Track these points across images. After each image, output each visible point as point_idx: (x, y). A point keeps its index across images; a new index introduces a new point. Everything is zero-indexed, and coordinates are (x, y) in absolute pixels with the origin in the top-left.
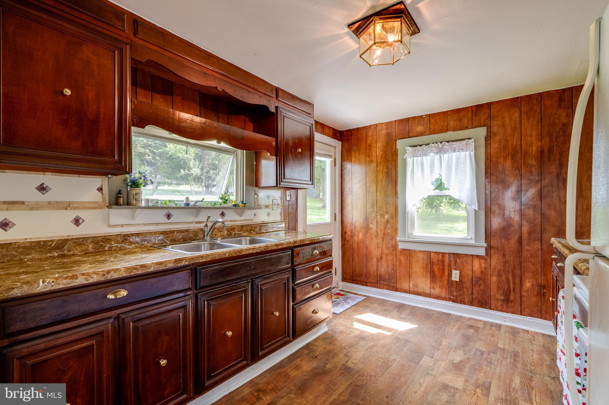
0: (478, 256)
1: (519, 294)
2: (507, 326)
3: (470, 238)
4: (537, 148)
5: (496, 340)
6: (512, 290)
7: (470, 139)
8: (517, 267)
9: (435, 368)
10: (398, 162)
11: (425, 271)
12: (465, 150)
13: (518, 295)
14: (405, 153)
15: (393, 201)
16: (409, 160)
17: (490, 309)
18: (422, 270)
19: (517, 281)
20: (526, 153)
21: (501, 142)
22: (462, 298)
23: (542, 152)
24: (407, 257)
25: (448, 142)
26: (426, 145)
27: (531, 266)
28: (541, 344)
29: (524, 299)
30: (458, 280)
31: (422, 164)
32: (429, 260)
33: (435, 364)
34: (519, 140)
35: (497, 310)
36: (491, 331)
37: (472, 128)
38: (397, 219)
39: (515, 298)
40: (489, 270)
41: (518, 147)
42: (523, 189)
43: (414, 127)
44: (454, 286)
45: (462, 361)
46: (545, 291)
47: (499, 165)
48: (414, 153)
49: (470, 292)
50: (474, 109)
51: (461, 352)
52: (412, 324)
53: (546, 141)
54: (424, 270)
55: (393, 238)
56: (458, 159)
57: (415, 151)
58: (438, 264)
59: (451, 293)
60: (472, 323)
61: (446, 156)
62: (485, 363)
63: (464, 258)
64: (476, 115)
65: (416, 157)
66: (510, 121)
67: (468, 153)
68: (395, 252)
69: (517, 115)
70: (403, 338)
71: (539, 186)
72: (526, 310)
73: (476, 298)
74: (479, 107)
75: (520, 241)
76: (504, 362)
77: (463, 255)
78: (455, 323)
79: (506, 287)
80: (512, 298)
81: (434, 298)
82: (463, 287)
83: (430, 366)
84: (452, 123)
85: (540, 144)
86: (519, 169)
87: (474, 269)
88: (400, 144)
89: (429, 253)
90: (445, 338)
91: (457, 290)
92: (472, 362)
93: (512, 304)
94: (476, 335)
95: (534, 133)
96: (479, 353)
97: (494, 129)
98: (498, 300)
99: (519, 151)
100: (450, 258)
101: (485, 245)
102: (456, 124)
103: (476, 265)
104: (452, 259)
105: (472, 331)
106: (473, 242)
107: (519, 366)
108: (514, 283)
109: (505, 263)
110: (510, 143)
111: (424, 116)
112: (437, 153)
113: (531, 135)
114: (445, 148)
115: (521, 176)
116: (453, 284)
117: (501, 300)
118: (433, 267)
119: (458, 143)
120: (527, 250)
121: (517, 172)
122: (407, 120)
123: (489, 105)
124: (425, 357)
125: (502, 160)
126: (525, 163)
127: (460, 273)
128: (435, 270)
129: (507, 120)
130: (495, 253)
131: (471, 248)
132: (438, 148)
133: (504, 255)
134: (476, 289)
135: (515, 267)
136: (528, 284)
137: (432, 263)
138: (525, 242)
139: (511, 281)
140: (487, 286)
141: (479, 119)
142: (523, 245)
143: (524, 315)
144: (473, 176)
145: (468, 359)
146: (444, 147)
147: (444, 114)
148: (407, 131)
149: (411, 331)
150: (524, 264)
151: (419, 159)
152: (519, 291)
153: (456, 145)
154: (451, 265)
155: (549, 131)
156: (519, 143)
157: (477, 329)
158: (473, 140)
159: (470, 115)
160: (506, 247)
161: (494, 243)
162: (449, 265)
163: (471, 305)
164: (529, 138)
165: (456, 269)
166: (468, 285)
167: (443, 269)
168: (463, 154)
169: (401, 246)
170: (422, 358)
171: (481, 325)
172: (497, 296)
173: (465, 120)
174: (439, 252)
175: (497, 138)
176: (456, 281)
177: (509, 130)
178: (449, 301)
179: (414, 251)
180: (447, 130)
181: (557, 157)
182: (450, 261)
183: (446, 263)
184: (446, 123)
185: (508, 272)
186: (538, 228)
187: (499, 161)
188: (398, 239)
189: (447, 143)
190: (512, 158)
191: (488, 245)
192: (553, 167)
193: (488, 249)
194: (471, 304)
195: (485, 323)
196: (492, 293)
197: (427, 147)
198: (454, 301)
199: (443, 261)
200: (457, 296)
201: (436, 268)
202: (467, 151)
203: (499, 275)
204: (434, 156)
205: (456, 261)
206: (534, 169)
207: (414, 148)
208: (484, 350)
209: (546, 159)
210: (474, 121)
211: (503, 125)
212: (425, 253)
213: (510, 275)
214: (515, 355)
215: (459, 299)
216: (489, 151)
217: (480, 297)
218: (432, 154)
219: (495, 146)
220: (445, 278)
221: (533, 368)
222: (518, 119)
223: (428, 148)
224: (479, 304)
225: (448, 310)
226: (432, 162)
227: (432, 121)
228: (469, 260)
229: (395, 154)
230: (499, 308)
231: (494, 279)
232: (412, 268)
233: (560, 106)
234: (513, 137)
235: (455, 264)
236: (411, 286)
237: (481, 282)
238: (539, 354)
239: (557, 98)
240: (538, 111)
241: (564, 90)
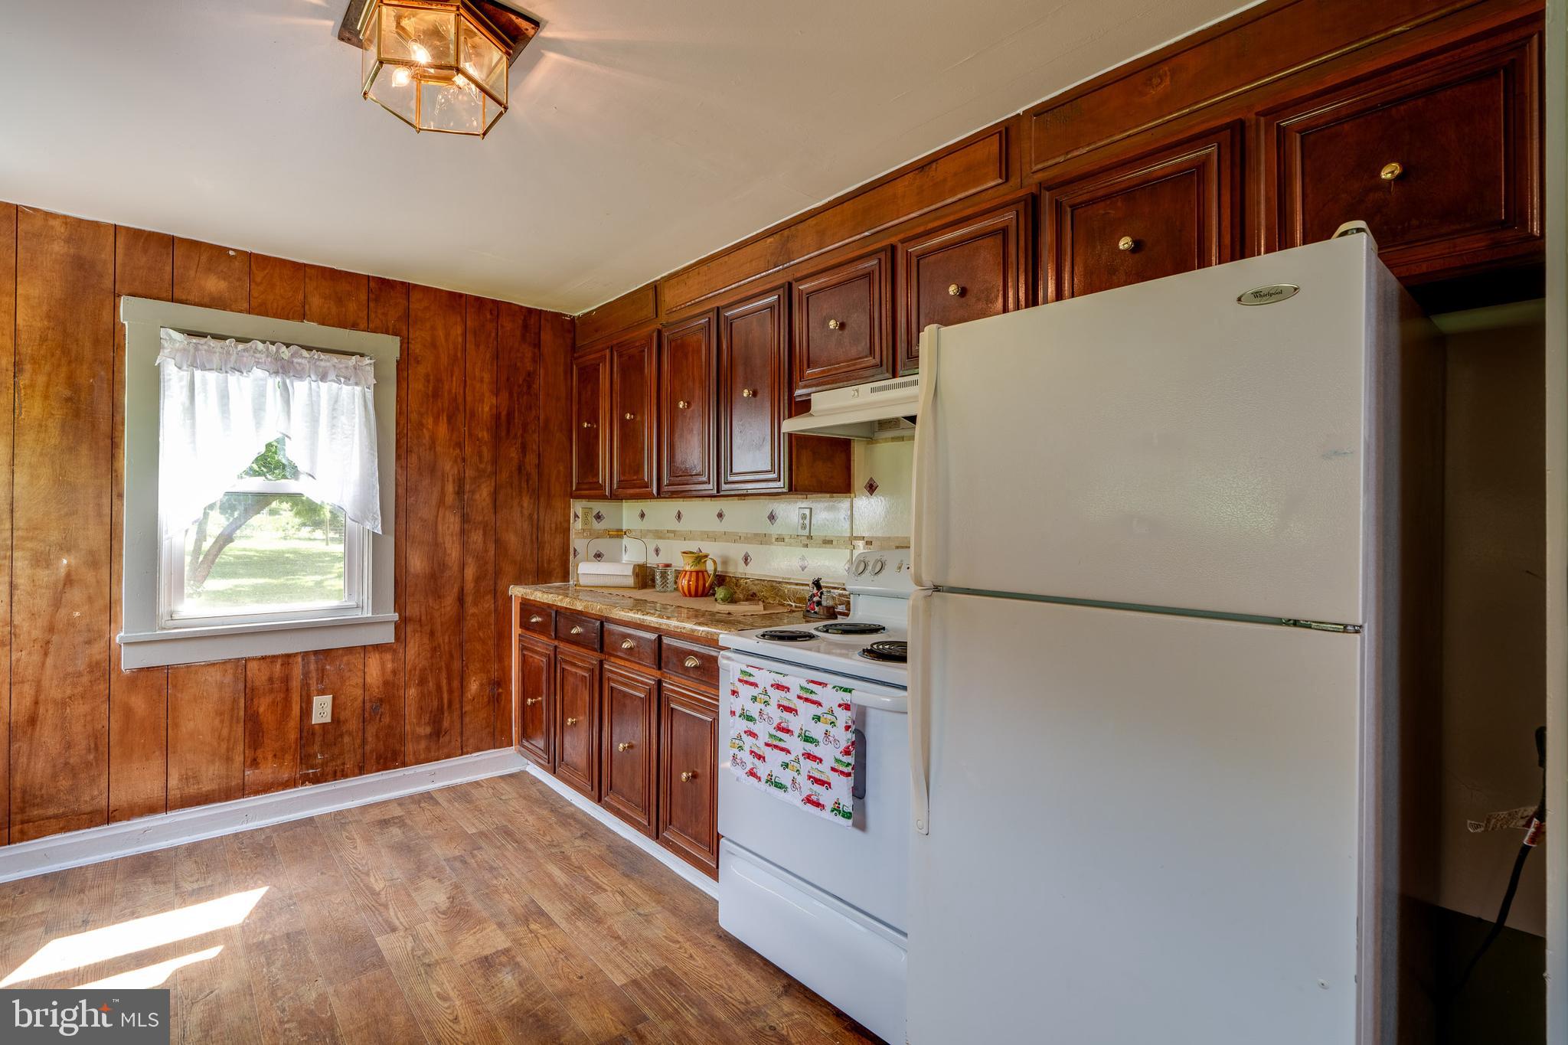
0: (378, 648)
1: (459, 712)
2: (441, 790)
3: (353, 603)
4: (491, 409)
5: (453, 824)
6: (446, 707)
7: (362, 355)
8: (455, 655)
9: (428, 945)
10: (122, 371)
11: (227, 723)
12: (352, 380)
13: (456, 714)
14: (157, 346)
15: (99, 506)
16: (174, 378)
17: (404, 765)
18: (217, 722)
19: (456, 684)
20: (473, 414)
21: (428, 381)
22: (339, 762)
23: (498, 417)
24: (159, 692)
25: (309, 349)
26: (239, 340)
27: (478, 646)
28: (514, 795)
29: (467, 719)
30: (328, 720)
31: (224, 396)
32: (241, 686)
33: (415, 938)
34: (462, 385)
35: (418, 762)
36: (427, 813)
37: (367, 330)
38: (115, 567)
39: (452, 722)
40: (402, 674)
41: (460, 400)
42: (467, 487)
43: (192, 273)
44: (318, 739)
45: (452, 898)
46: (500, 690)
47: (425, 430)
48: (195, 357)
49: (358, 741)
50: (372, 284)
51: (428, 883)
53: (505, 395)
54: (222, 721)
55: (98, 634)
56: (335, 400)
57: (196, 349)
58: (271, 691)
59: (306, 759)
60: (376, 815)
61: (301, 388)
62: (487, 876)
63: (345, 658)
64: (377, 300)
65: (204, 368)
66: (447, 340)
67: (358, 389)
68: (102, 687)
69: (459, 330)
70: (268, 937)
71: (493, 484)
72: (471, 741)
73: (371, 752)
74: (385, 284)
75: (461, 600)
76: (507, 853)
77: (340, 652)
78: (345, 834)
79: (435, 703)
80: (446, 724)
81: (257, 793)
82: (342, 735)
83: (413, 950)
84: (316, 302)
85: (494, 402)
86: (459, 445)
87: (368, 680)
88: (131, 311)
89: (241, 665)
90: (368, 874)
91: (326, 745)
92: (469, 889)
93: (447, 738)
94: (412, 834)
95: (487, 376)
96: (458, 864)
97: (416, 348)
98: (418, 738)
99: (461, 408)
100: (306, 665)
101: (396, 617)
102: (329, 308)
103: (375, 670)
104: (312, 667)
105: (395, 831)
106: (367, 614)
107: (531, 846)
108: (451, 691)
109: (434, 650)
110: (446, 387)
111: (231, 253)
112: (277, 373)
113: (482, 381)
114: (299, 364)
115: (464, 460)
116: (313, 734)
117: (426, 736)
118: (256, 702)
119: (335, 359)
120: (473, 615)
121: (458, 451)
122: (168, 242)
123: (407, 288)
124: (381, 941)
125: (430, 421)
126: (470, 435)
127: (334, 699)
128: (261, 710)
129: (441, 333)
130: (415, 631)
131: (363, 630)
132: (277, 358)
133: (432, 634)
134: (371, 731)
135: (451, 656)
136: (474, 686)
137: (250, 693)
138: (469, 599)
139: (445, 688)
140: (397, 715)
141: (385, 314)
142: (466, 606)
143: (467, 753)
144: (372, 449)
145: (456, 886)
146: (295, 360)
147: (299, 270)
148: (167, 277)
149: (265, 908)
150: (467, 646)
151: (212, 377)
152: (458, 706)
153: (328, 361)
154: (308, 685)
155: (508, 380)
156: (462, 392)
157: (400, 822)
158: (367, 361)
159: (363, 297)
160: (436, 614)
161: (413, 610)
162: (305, 685)
163: (361, 774)
164: (478, 385)
165: (322, 693)
166: (353, 725)
167: (287, 700)
168: (346, 390)
169: (130, 661)
170: (376, 945)
171: (398, 812)
172: (417, 729)
173: (352, 306)
174: (274, 657)
175: (422, 370)
176: (324, 725)
177: (444, 360)
178: (303, 784)
179: (188, 666)
180: (302, 317)
181: (519, 433)
182: (306, 675)
183: (296, 684)
184: (301, 297)
185: (440, 669)
186: (490, 568)
187: (424, 421)
188: (119, 637)
189: (305, 353)
190: (451, 419)
191: (400, 615)
192: (513, 449)
193: (401, 627)
194: (361, 770)
195: (400, 802)
196: (408, 727)
197: (241, 346)
198: (316, 780)
199: (286, 679)
200: (324, 764)
201: (263, 706)
202: (357, 384)
203: (422, 682)
204: (265, 380)
205: (323, 670)
206: (485, 450)
207: (195, 340)
208: (457, 853)
209: (503, 434)
210: (372, 316)
211: (434, 345)
212: (229, 666)
213: (444, 675)
214: (508, 833)
215: (329, 769)
216: (403, 393)
217: (381, 745)
218: (258, 373)
219: (417, 386)
220: (293, 723)
221: (548, 838)
222: (460, 339)
223: (245, 350)
224: (378, 763)
225: (302, 809)
226: (260, 396)
227: (259, 276)
228: (356, 660)
229: (113, 338)
230: (422, 756)
231: (412, 692)
232: (176, 725)
233: (523, 337)
234: (452, 376)
235: (321, 680)
236: (173, 782)
237: (385, 709)
238: (532, 812)
239: (520, 322)
240: (493, 335)
241: (530, 311)
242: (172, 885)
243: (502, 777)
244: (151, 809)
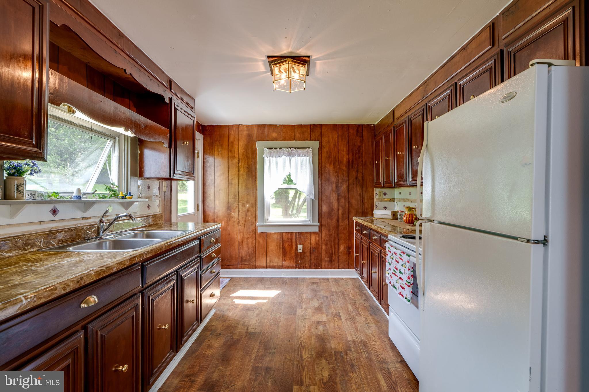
0: (314, 233)
1: (337, 255)
2: (331, 278)
3: (308, 220)
4: (346, 160)
5: (330, 288)
6: (333, 253)
7: (309, 148)
8: (336, 237)
9: (307, 314)
10: (257, 160)
11: (278, 249)
12: (306, 156)
13: (337, 256)
14: (263, 153)
15: (253, 192)
16: (267, 160)
17: (321, 268)
18: (276, 248)
19: (336, 246)
20: (341, 162)
21: (327, 153)
22: (304, 264)
23: (349, 162)
24: (265, 238)
25: (295, 148)
26: (280, 148)
27: (343, 236)
28: (351, 284)
29: (340, 258)
30: (302, 252)
31: (277, 163)
32: (282, 239)
33: (305, 311)
34: (337, 153)
35: (325, 268)
36: (325, 283)
37: (311, 140)
38: (256, 207)
39: (335, 258)
40: (321, 241)
41: (337, 157)
42: (339, 185)
43: (270, 133)
44: (299, 257)
45: (319, 305)
46: (350, 250)
47: (327, 168)
48: (270, 154)
49: (309, 259)
50: (311, 127)
51: (315, 300)
52: (277, 290)
53: (351, 154)
54: (277, 248)
55: (253, 224)
56: (302, 162)
57: (271, 152)
58: (288, 242)
59: (296, 262)
60: (312, 281)
61: (294, 159)
62: (331, 303)
63: (306, 235)
64: (313, 131)
65: (272, 157)
66: (332, 140)
67: (308, 158)
68: (254, 236)
69: (336, 136)
70: (276, 301)
71: (347, 184)
72: (341, 265)
73: (313, 263)
74: (315, 126)
75: (338, 220)
76: (339, 299)
77: (304, 233)
78: (303, 283)
79: (330, 251)
80: (333, 258)
81: (285, 268)
82: (305, 257)
83: (303, 314)
84: (297, 135)
85: (347, 157)
86: (337, 172)
87: (312, 242)
88: (259, 145)
89: (281, 233)
90: (303, 294)
91: (301, 259)
92: (324, 304)
93: (334, 263)
94: (318, 287)
95: (345, 149)
96: (325, 298)
97: (324, 144)
98: (326, 261)
99: (337, 160)
100: (296, 236)
101: (319, 224)
102: (300, 136)
103: (313, 239)
104: (298, 236)
105: (315, 286)
106: (311, 223)
107: (347, 299)
108: (335, 248)
109: (330, 235)
110: (333, 154)
111: (278, 126)
112: (288, 156)
113: (343, 151)
114: (293, 153)
115: (338, 176)
116: (298, 255)
117: (328, 261)
118: (285, 244)
119: (302, 150)
120: (341, 225)
121: (336, 174)
122: (265, 126)
123: (321, 126)
124: (298, 310)
125: (328, 165)
126: (340, 168)
127: (303, 246)
128: (286, 246)
129: (331, 138)
130: (324, 229)
131: (310, 227)
132: (288, 152)
133: (329, 230)
134: (313, 257)
135: (335, 238)
136: (342, 248)
137: (283, 241)
138: (340, 220)
139: (333, 247)
140: (319, 253)
141: (315, 135)
142: (339, 222)
143: (340, 269)
144: (312, 175)
145: (322, 303)
146: (293, 152)
147: (293, 127)
148: (265, 135)
149: (279, 296)
150: (340, 235)
151: (274, 159)
152: (337, 253)
153: (300, 151)
154: (297, 241)
155: (352, 149)
156: (337, 155)
157: (317, 284)
158: (310, 149)
159: (309, 131)
160: (330, 224)
161: (324, 223)
162: (296, 241)
163: (310, 269)
164: (342, 153)
165: (300, 244)
166: (308, 254)
167: (292, 244)
168: (305, 158)
169: (260, 230)
170: (296, 310)
171: (318, 281)
172: (325, 258)
173: (306, 134)
174: (289, 232)
175: (325, 150)
176: (300, 253)
177: (332, 146)
178: (296, 268)
179: (270, 233)
180: (294, 140)
181: (356, 166)
182: (296, 238)
183: (294, 240)
184: (294, 134)
185: (332, 241)
186: (347, 211)
187: (326, 165)
188: (257, 224)
189: (294, 149)
190: (334, 164)
191: (320, 224)
192: (354, 172)
193: (320, 227)
194: (310, 268)
195: (320, 279)
196: (322, 257)
197: (280, 150)
198: (299, 268)
199: (292, 239)
200: (301, 264)
201: (286, 245)
202: (307, 156)
203: (327, 244)
204: (285, 158)
205: (300, 238)
206: (345, 173)
207: (270, 150)
208: (327, 295)
209: (351, 167)
210: (312, 136)
211: (329, 142)
212: (279, 234)
213: (333, 243)
214: (343, 293)
215: (302, 265)
216: (320, 158)
217: (315, 261)
218: (284, 157)
219: (324, 155)
220: (293, 251)
221: (354, 298)
222: (336, 139)
223: (281, 151)
224: (314, 266)
225: (295, 275)
226: (285, 162)
227: (284, 130)
228: (309, 236)
229: (254, 152)
230: (327, 267)
231: (324, 247)
232: (268, 247)
233: (357, 134)
234: (334, 151)
235: (300, 240)
236: (268, 261)
237: (316, 251)
238: (353, 290)
239: (356, 130)
240: (347, 135)
241: (359, 125)
242: (264, 285)
243: (350, 278)
244: (263, 267)
